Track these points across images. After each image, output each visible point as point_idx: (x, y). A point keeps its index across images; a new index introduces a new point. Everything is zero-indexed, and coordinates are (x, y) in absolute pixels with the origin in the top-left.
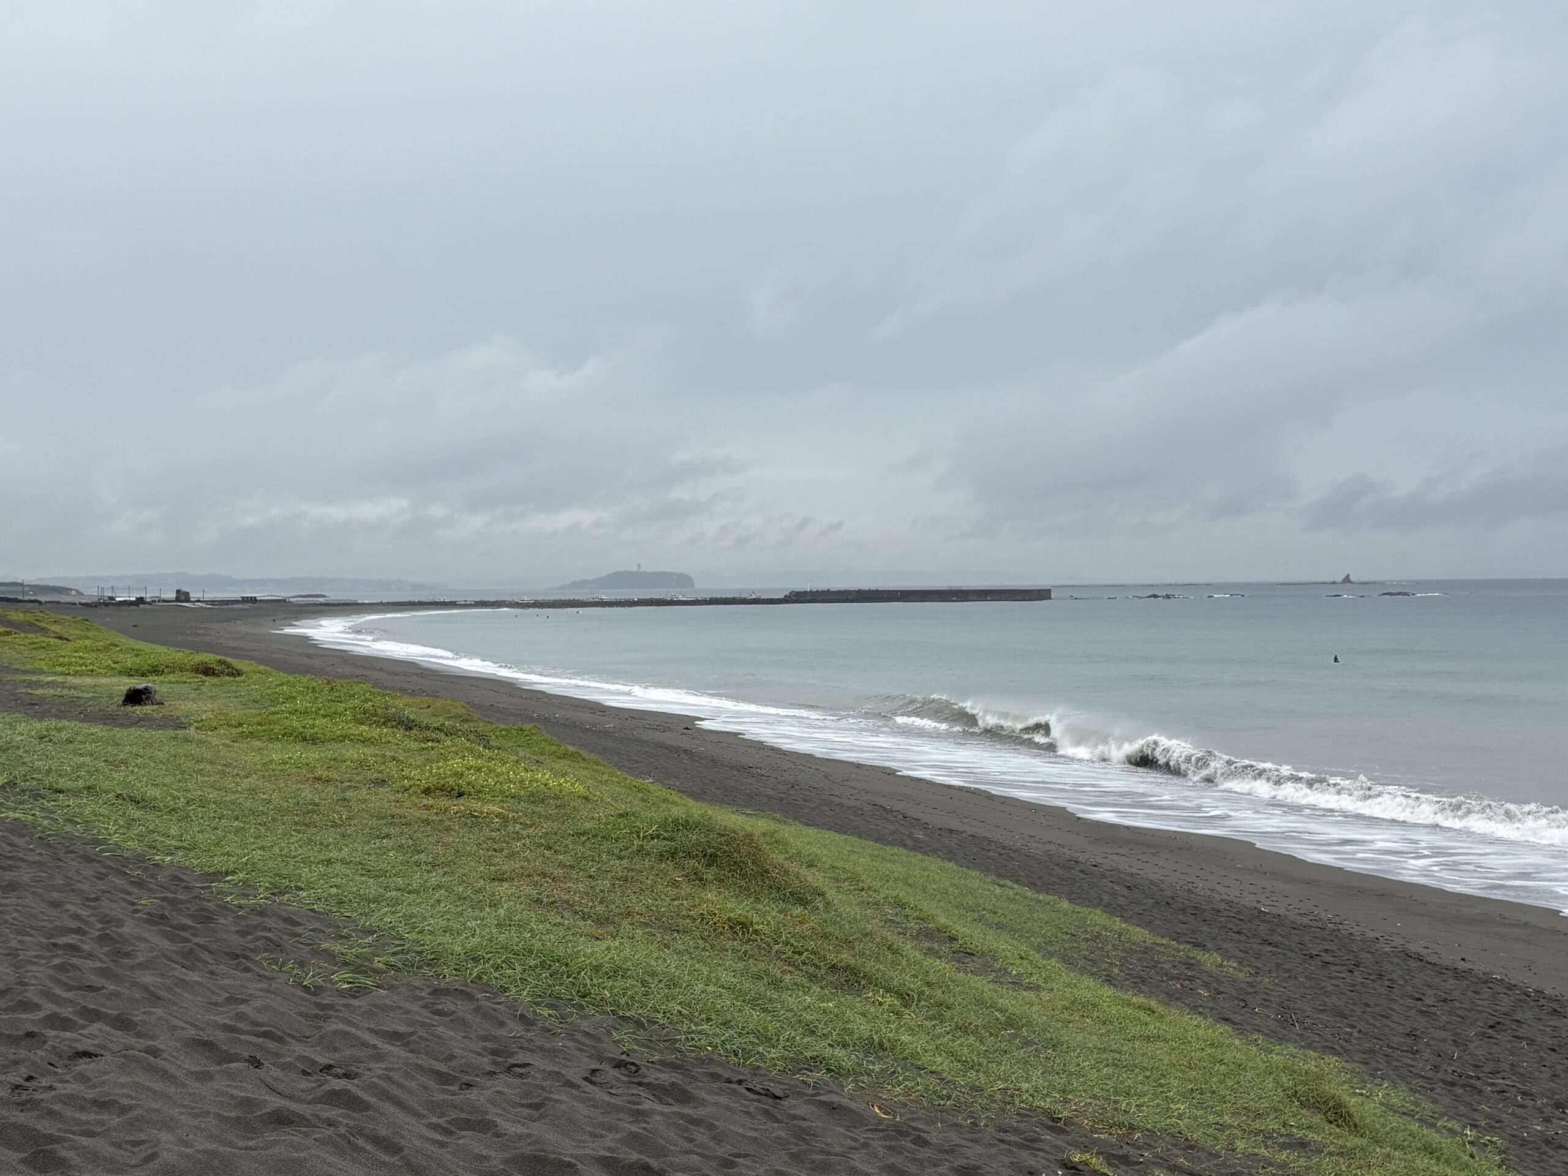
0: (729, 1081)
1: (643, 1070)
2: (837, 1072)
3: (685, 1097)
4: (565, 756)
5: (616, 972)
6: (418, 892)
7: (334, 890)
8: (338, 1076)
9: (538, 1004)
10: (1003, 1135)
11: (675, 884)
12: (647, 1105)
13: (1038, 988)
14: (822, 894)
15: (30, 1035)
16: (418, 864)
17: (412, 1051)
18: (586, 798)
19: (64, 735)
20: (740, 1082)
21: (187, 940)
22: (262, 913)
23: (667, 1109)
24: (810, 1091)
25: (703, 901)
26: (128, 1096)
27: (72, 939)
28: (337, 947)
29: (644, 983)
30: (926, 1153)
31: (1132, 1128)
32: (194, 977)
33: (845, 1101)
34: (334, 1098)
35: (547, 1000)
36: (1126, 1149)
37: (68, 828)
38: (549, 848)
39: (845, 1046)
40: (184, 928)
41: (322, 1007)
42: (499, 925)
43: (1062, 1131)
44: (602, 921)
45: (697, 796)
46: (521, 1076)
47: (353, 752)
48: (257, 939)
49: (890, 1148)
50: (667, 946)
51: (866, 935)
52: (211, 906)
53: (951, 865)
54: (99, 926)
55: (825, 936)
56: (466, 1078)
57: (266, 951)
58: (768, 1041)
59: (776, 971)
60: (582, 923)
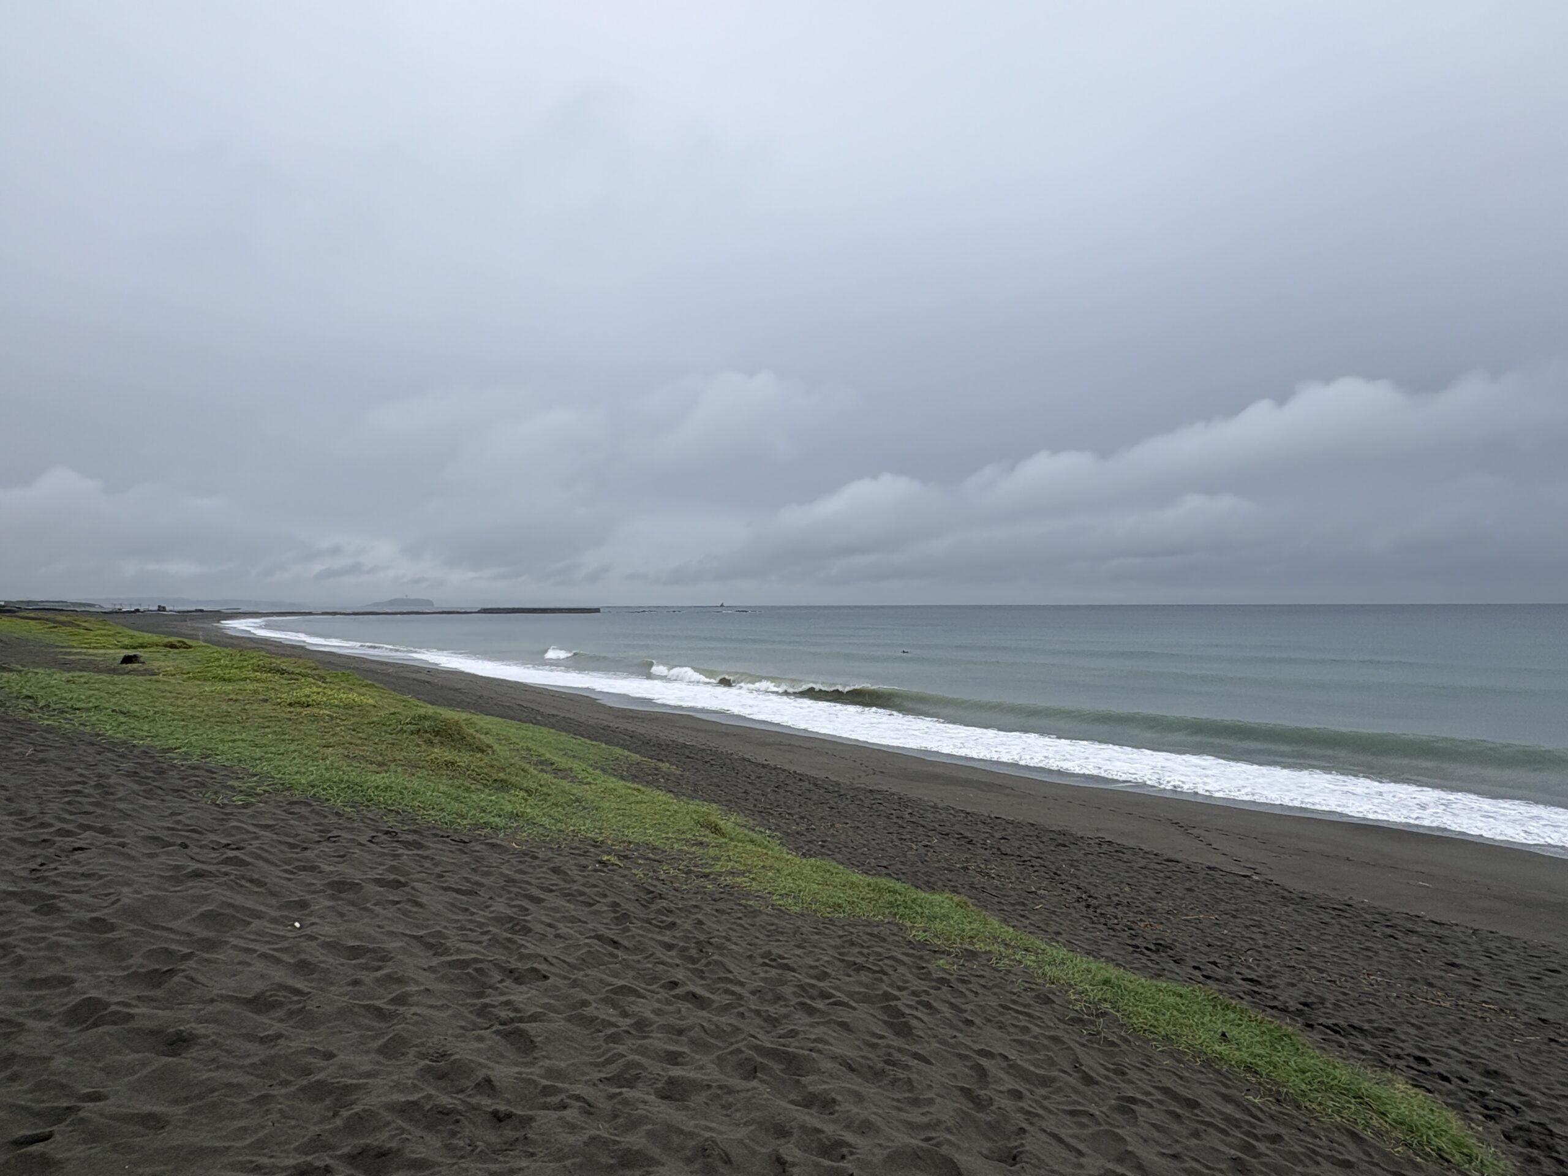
0: (442, 837)
1: (399, 835)
2: (496, 829)
3: (419, 846)
4: (366, 686)
5: (388, 788)
6: (283, 754)
7: (236, 755)
8: (233, 849)
9: (345, 806)
10: (572, 851)
11: (418, 745)
12: (401, 851)
13: (589, 783)
14: (491, 747)
15: (44, 841)
16: (284, 740)
17: (276, 833)
18: (375, 706)
19: (83, 680)
20: (448, 837)
21: (149, 784)
22: (194, 768)
23: (410, 853)
24: (482, 838)
25: (433, 753)
26: (102, 870)
27: (78, 787)
28: (236, 784)
29: (401, 793)
30: (537, 862)
31: (630, 843)
32: (151, 803)
33: (499, 842)
34: (228, 861)
35: (350, 804)
36: (627, 853)
37: (82, 728)
38: (354, 730)
39: (500, 816)
40: (148, 778)
41: (226, 814)
42: (326, 769)
43: (600, 847)
44: (380, 765)
45: (432, 704)
46: (334, 842)
47: (251, 686)
48: (191, 781)
49: (520, 862)
50: (413, 775)
51: (511, 765)
52: (165, 766)
53: (553, 731)
54: (96, 779)
55: (492, 766)
56: (305, 845)
57: (195, 787)
58: (463, 817)
59: (467, 784)
60: (369, 766)
